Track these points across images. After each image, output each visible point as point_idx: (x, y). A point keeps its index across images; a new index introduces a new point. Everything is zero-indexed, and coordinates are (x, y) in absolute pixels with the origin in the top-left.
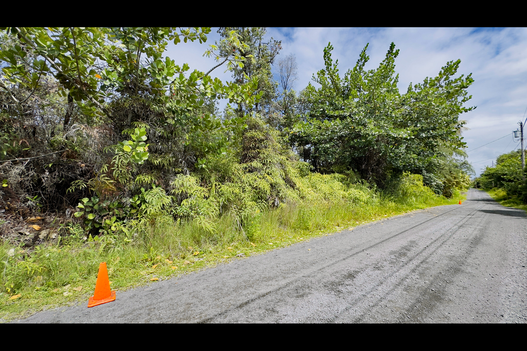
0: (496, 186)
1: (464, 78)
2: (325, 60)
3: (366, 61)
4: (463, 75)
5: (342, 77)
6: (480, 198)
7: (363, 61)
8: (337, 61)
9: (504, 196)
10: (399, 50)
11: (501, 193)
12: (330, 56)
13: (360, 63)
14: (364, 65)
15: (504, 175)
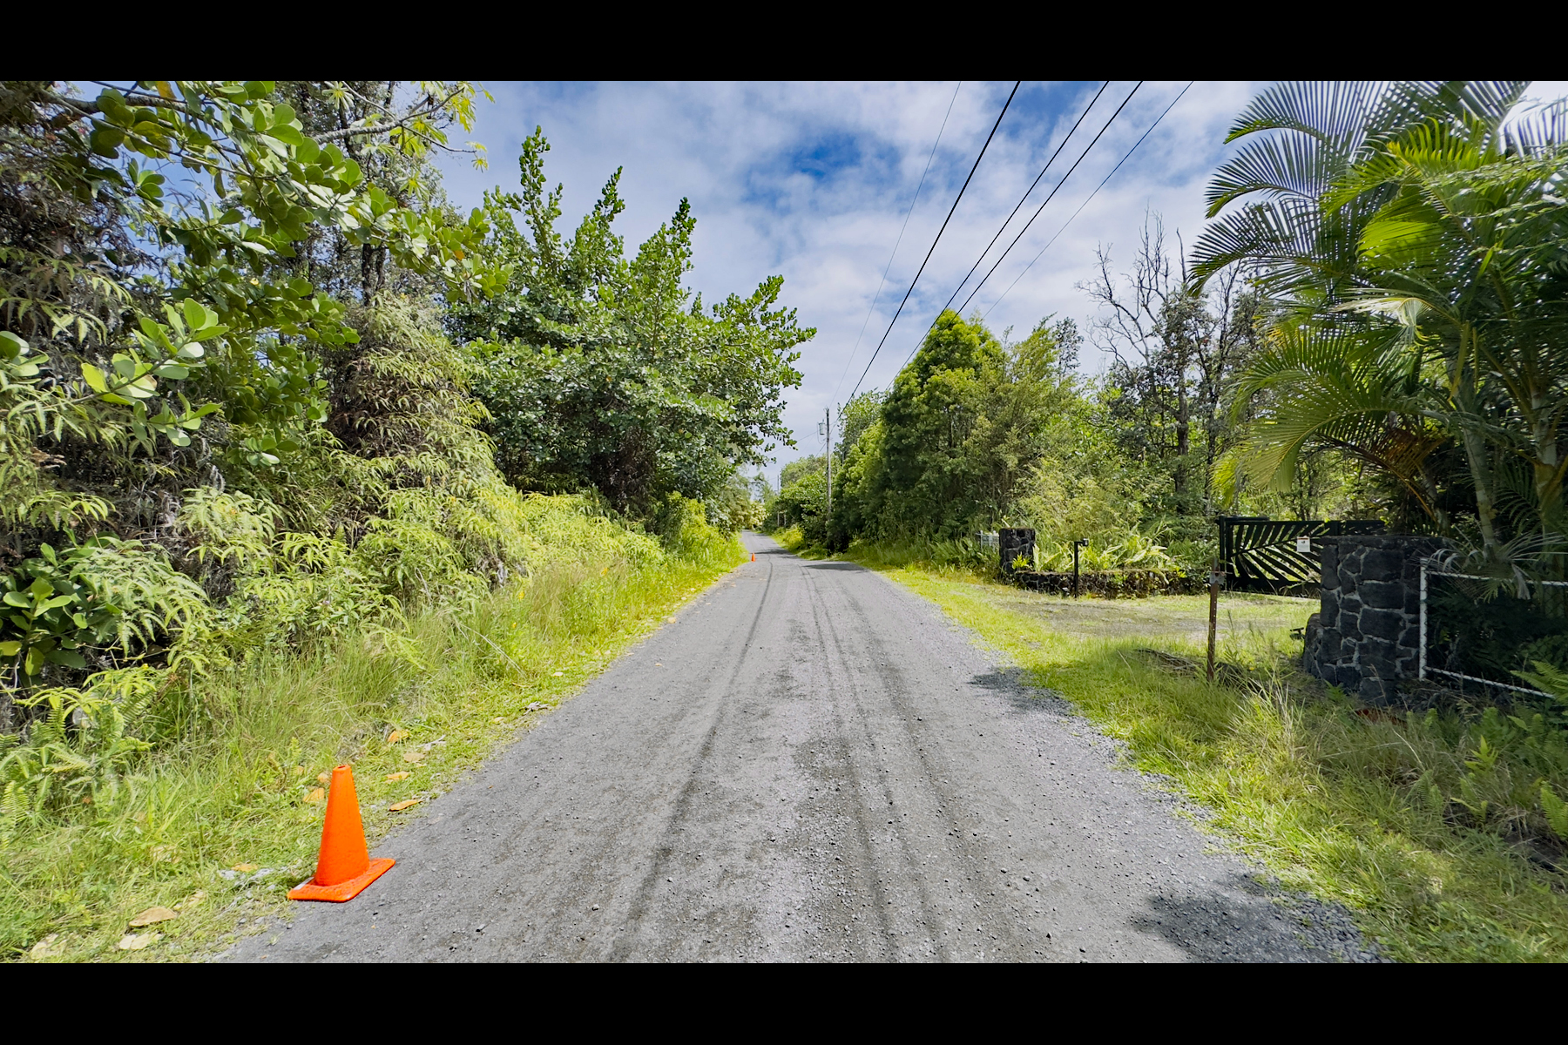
0: (782, 525)
1: (786, 314)
2: (524, 170)
3: (616, 211)
4: (785, 309)
5: (568, 235)
6: (766, 548)
7: (611, 208)
8: (560, 188)
9: (797, 542)
10: (695, 220)
11: (795, 534)
12: (541, 165)
13: (603, 209)
14: (611, 218)
15: (803, 503)
